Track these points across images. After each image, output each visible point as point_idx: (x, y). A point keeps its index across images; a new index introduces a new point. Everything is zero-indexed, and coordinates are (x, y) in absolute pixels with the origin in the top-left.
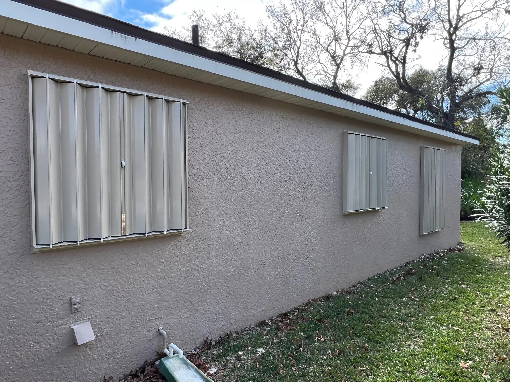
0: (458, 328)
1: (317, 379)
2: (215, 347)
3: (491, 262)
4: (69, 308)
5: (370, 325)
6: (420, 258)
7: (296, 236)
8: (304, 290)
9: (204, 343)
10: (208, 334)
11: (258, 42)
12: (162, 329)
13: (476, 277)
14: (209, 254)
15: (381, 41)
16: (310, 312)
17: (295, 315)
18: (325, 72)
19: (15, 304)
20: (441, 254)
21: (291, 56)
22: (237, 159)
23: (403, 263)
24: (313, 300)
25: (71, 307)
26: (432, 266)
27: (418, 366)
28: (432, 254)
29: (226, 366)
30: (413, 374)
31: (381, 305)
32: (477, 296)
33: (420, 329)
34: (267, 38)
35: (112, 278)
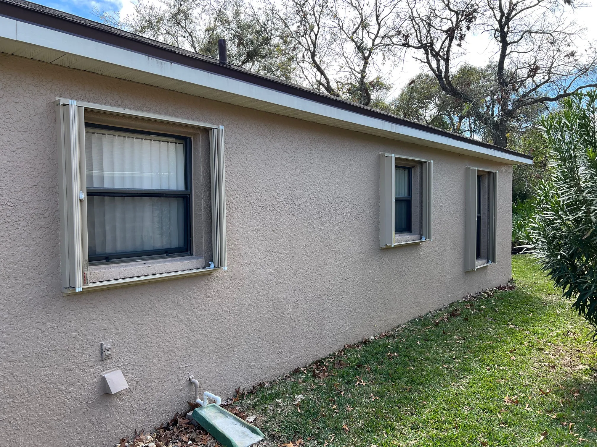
0: (504, 368)
1: (362, 419)
2: (248, 397)
3: (544, 300)
4: (100, 355)
5: (413, 368)
6: (466, 298)
7: (330, 273)
8: (340, 334)
9: (235, 394)
10: (240, 384)
11: (262, 24)
12: (193, 378)
13: (527, 316)
14: (241, 295)
15: (420, 30)
16: (347, 359)
17: (331, 362)
18: (351, 69)
19: (47, 351)
20: (489, 292)
21: (307, 45)
22: (268, 188)
23: (447, 304)
24: (349, 346)
25: (102, 354)
26: (479, 306)
27: (463, 403)
28: (480, 293)
29: (265, 413)
30: (458, 410)
31: (424, 348)
32: (525, 336)
33: (465, 370)
34: (274, 20)
35: (142, 322)
